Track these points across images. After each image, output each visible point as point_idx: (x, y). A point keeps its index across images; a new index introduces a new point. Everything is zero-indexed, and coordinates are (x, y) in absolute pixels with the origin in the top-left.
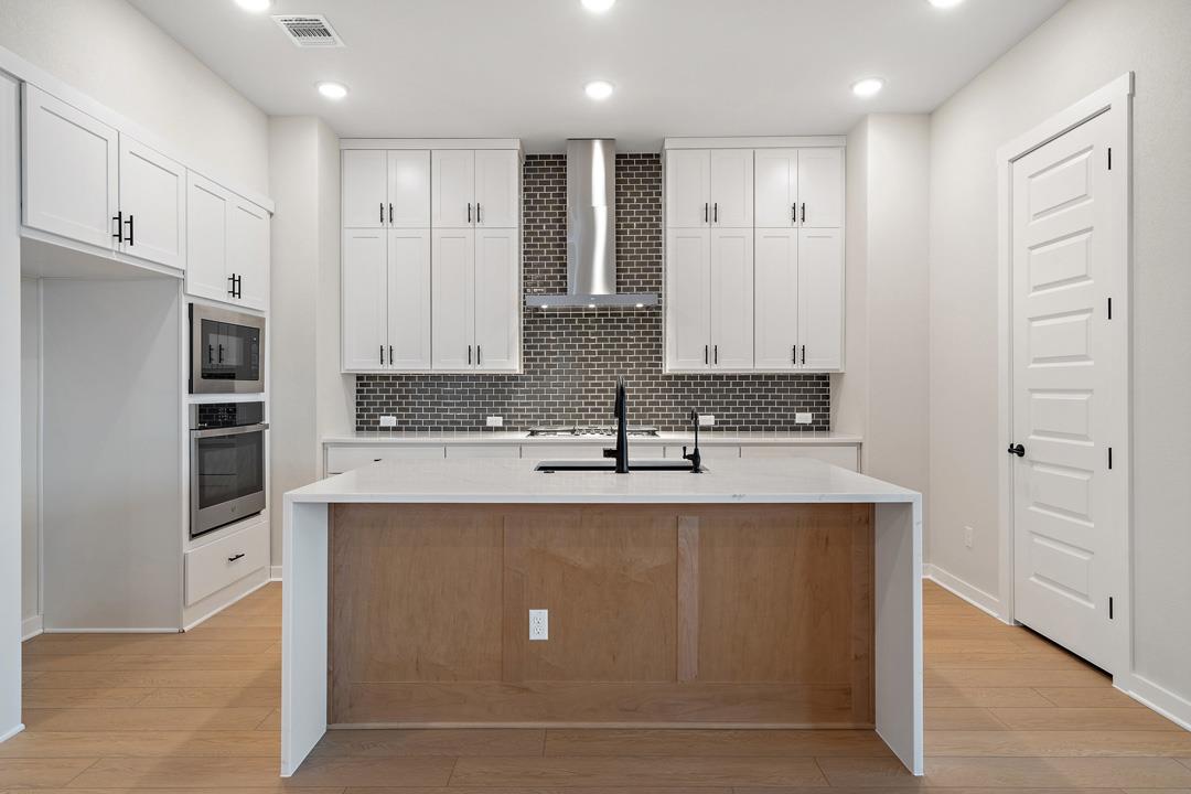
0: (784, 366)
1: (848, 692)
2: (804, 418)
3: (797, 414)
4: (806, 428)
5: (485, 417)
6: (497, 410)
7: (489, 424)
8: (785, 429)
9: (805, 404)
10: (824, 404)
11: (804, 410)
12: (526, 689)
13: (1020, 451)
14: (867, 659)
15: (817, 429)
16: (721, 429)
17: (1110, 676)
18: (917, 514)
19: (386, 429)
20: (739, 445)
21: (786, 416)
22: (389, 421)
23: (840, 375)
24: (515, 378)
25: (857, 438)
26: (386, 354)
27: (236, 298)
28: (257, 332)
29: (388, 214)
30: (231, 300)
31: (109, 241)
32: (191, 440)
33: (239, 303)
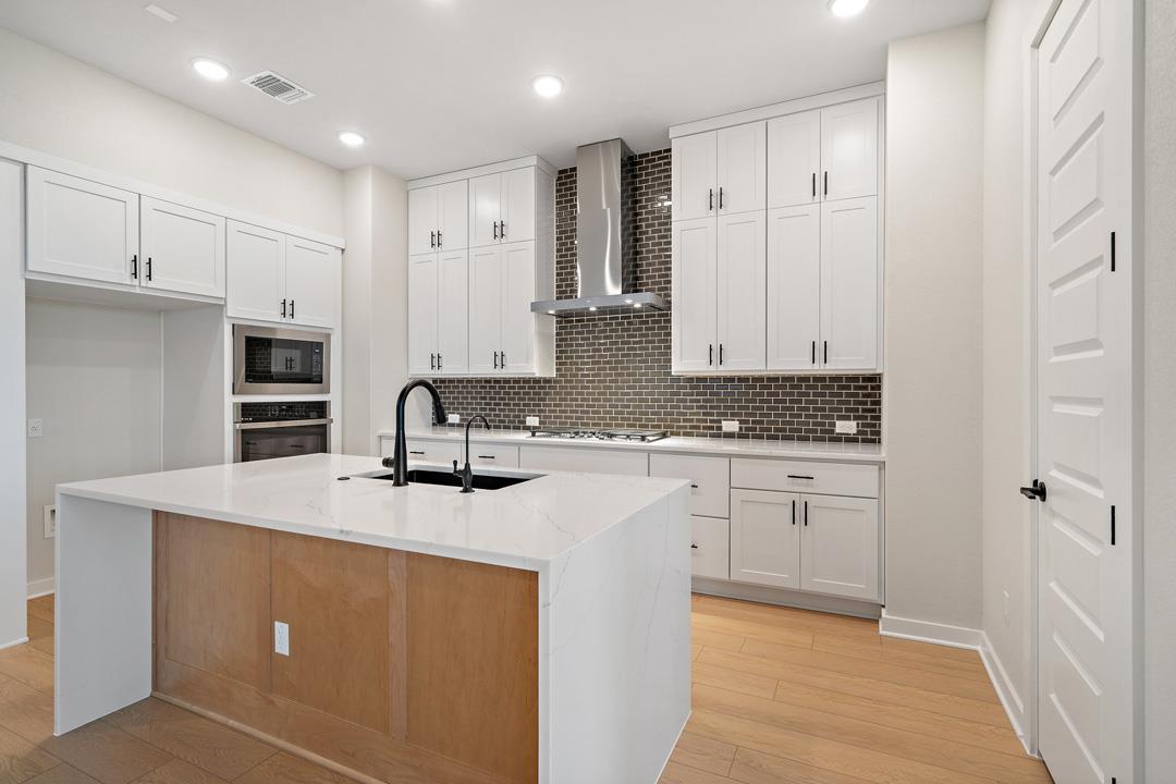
0: (802, 365)
2: (847, 427)
3: (837, 422)
4: (850, 439)
5: (525, 417)
6: (534, 411)
7: (528, 424)
8: (822, 440)
9: (847, 410)
10: (874, 411)
11: (847, 418)
15: (864, 441)
16: (747, 437)
19: (452, 425)
20: (730, 456)
21: (823, 424)
24: (549, 381)
26: (436, 360)
27: (288, 319)
28: (320, 345)
29: (436, 240)
30: (284, 320)
31: (127, 279)
32: (236, 431)
33: (292, 321)
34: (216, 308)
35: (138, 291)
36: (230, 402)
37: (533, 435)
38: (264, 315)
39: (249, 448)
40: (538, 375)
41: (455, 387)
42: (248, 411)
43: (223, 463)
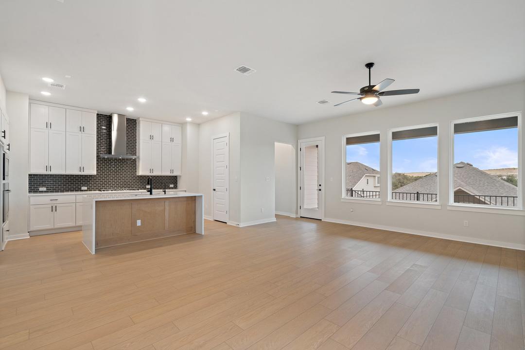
1: (192, 227)
2: (172, 186)
3: (170, 185)
4: (172, 188)
5: (81, 187)
6: (85, 185)
8: (168, 188)
9: (172, 182)
10: (176, 183)
11: (172, 184)
12: (136, 235)
13: (215, 190)
14: (195, 222)
15: (175, 188)
17: (226, 223)
18: (203, 197)
21: (168, 185)
22: (43, 189)
23: (180, 176)
24: (94, 176)
25: (185, 190)
26: (48, 168)
29: (50, 125)
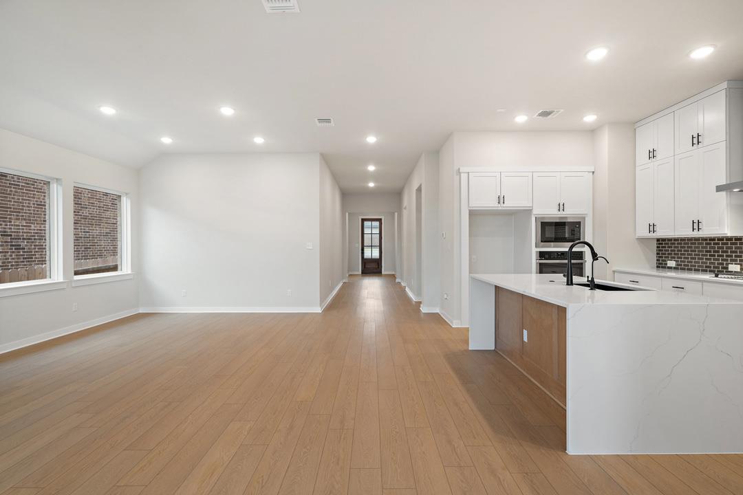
5: (727, 264)
19: (670, 268)
22: (672, 263)
26: (651, 228)
27: (561, 212)
28: (579, 223)
29: (652, 154)
30: (559, 213)
31: (497, 205)
32: (537, 263)
33: (564, 213)
34: (528, 212)
35: (501, 208)
36: (534, 251)
37: (717, 276)
38: (551, 212)
39: (542, 269)
40: (729, 235)
41: (672, 244)
42: (542, 255)
43: (531, 273)
